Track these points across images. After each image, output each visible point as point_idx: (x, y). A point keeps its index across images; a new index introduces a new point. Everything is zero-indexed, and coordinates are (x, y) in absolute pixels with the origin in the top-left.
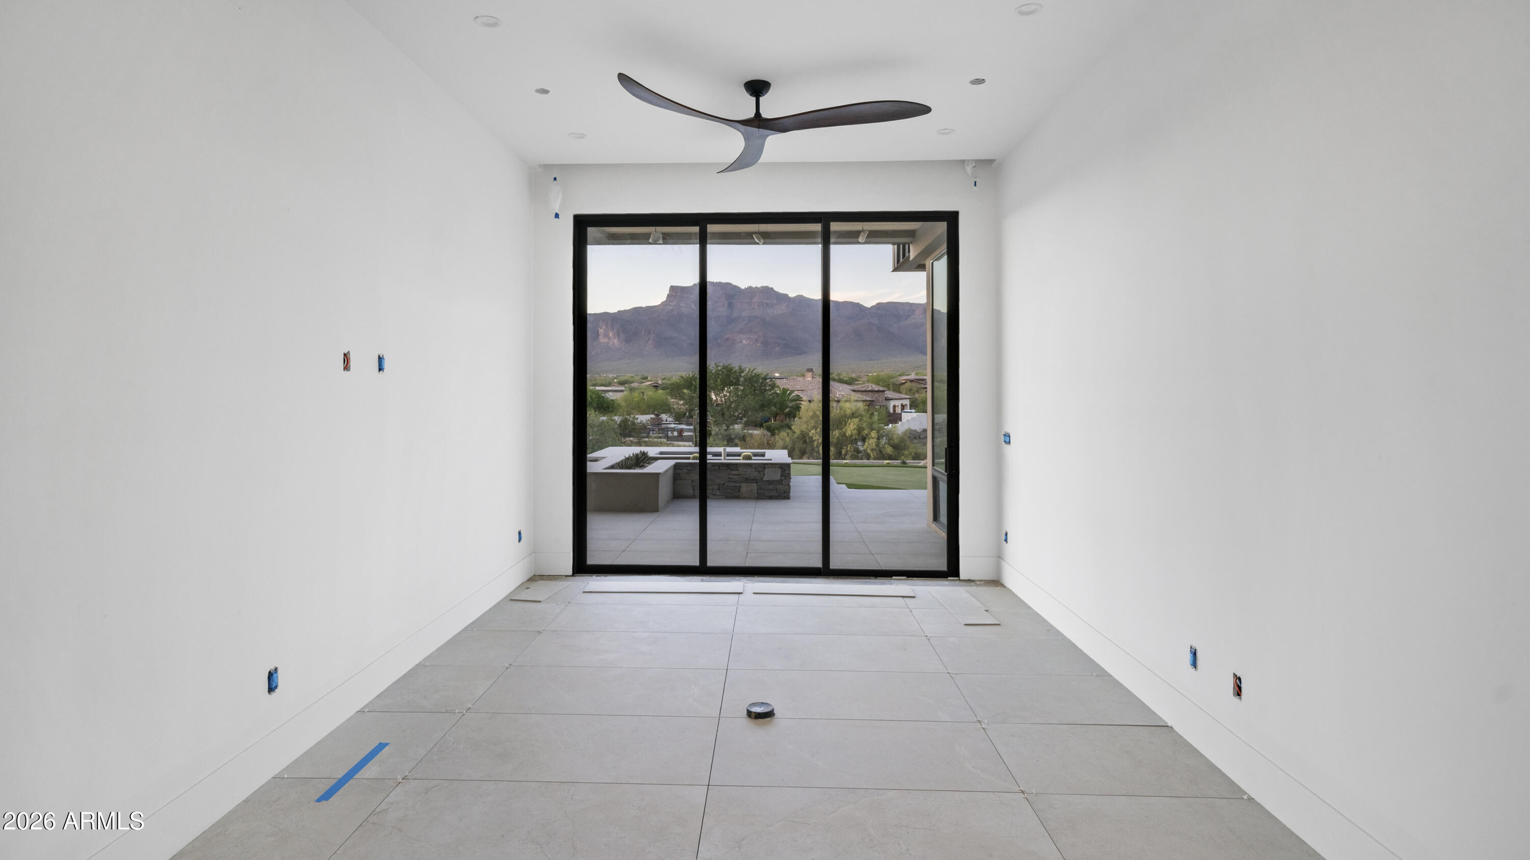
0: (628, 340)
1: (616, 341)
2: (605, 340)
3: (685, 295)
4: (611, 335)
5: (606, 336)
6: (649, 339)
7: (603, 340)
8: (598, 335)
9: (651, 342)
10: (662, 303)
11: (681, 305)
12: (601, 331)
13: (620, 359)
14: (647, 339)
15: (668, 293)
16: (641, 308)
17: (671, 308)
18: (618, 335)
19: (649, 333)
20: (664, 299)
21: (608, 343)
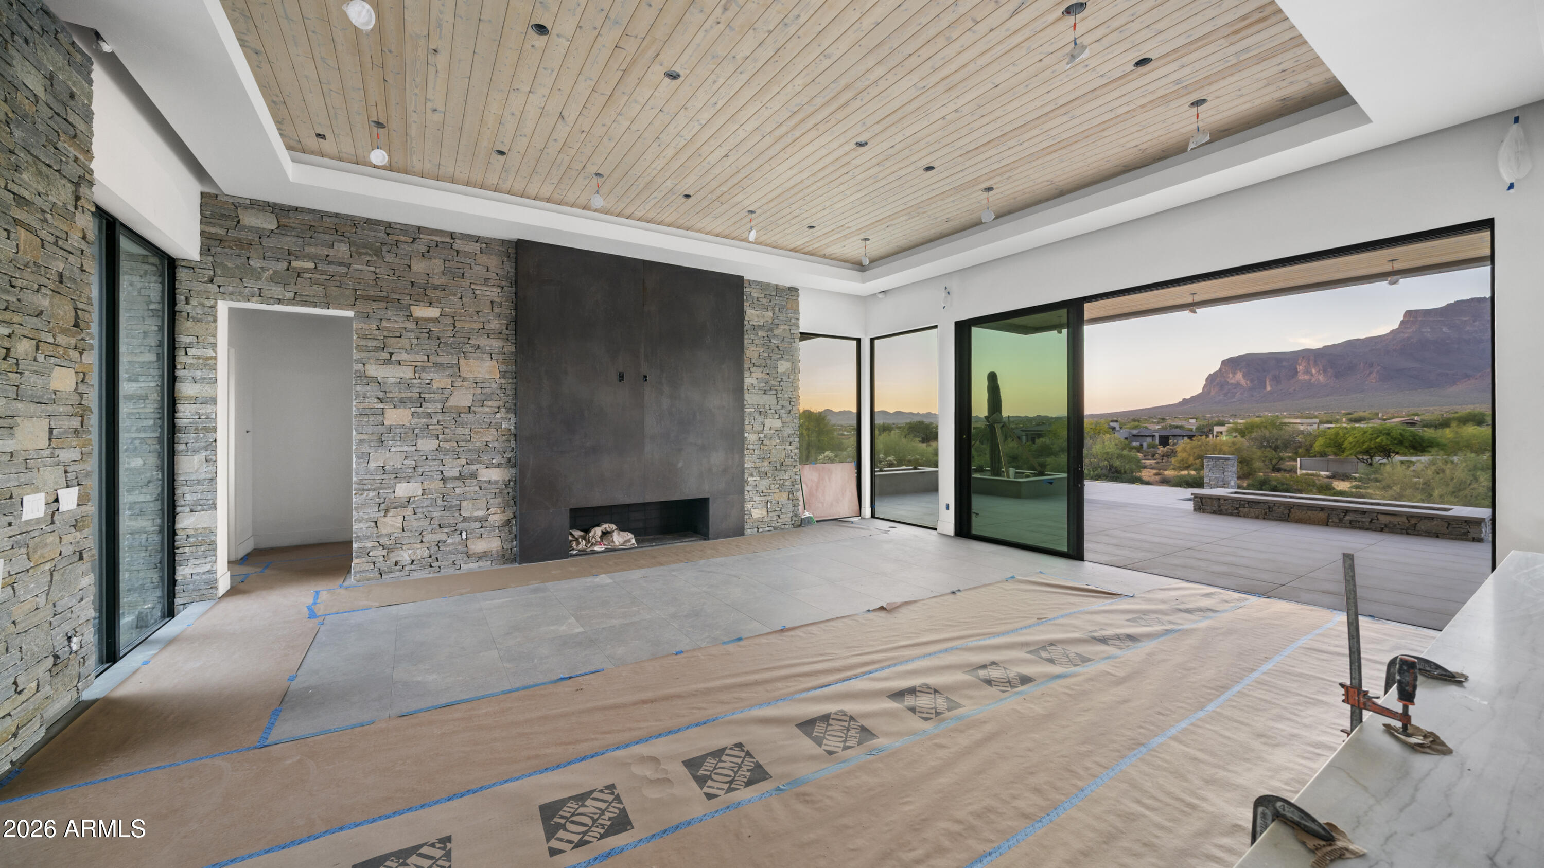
0: (1337, 376)
1: (1321, 378)
2: (1307, 377)
3: (1431, 319)
4: (1314, 371)
5: (1307, 372)
6: (1370, 373)
7: (1302, 377)
8: (1297, 372)
9: (1374, 375)
10: (1392, 332)
11: (1424, 330)
12: (1300, 368)
13: (1328, 395)
14: (1368, 372)
15: (1402, 319)
16: (1358, 340)
17: (1406, 335)
18: (1325, 371)
19: (1371, 365)
20: (1396, 326)
21: (1311, 380)
